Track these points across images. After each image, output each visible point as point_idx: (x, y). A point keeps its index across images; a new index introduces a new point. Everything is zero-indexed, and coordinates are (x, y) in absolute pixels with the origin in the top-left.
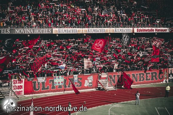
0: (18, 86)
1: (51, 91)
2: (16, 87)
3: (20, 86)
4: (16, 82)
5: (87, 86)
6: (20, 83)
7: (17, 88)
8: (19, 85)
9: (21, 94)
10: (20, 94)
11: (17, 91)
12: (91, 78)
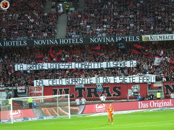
5: (131, 96)
12: (137, 87)
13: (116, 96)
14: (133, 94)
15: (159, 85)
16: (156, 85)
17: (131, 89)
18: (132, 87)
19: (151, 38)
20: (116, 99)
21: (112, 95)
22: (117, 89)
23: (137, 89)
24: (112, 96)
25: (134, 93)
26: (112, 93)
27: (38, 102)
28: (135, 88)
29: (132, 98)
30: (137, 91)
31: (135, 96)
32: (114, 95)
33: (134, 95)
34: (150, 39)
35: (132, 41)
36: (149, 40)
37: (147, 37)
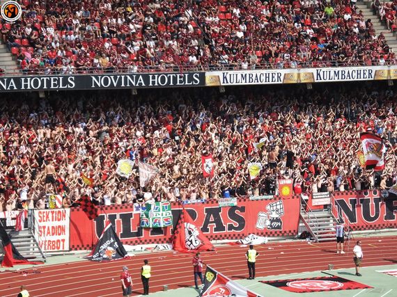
0: (53, 227)
1: (150, 241)
2: (46, 230)
3: (59, 226)
4: (47, 217)
5: (265, 229)
6: (59, 220)
7: (49, 233)
8: (56, 223)
9: (61, 249)
10: (58, 248)
11: (49, 241)
12: (278, 207)
13: (236, 229)
14: (268, 223)
15: (322, 200)
16: (317, 200)
17: (265, 211)
18: (268, 207)
19: (225, 78)
20: (234, 235)
21: (226, 227)
22: (237, 212)
23: (277, 210)
24: (227, 230)
25: (272, 221)
26: (226, 221)
27: (56, 250)
28: (275, 208)
29: (267, 233)
30: (277, 216)
31: (272, 228)
32: (231, 227)
33: (271, 226)
34: (222, 81)
35: (184, 85)
36: (219, 84)
37: (215, 76)
